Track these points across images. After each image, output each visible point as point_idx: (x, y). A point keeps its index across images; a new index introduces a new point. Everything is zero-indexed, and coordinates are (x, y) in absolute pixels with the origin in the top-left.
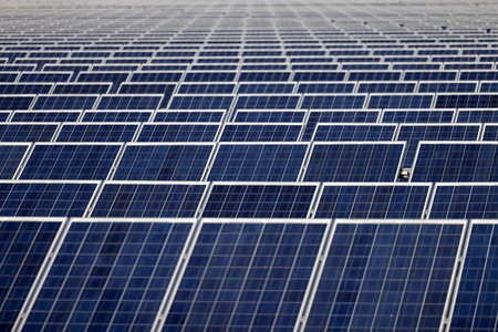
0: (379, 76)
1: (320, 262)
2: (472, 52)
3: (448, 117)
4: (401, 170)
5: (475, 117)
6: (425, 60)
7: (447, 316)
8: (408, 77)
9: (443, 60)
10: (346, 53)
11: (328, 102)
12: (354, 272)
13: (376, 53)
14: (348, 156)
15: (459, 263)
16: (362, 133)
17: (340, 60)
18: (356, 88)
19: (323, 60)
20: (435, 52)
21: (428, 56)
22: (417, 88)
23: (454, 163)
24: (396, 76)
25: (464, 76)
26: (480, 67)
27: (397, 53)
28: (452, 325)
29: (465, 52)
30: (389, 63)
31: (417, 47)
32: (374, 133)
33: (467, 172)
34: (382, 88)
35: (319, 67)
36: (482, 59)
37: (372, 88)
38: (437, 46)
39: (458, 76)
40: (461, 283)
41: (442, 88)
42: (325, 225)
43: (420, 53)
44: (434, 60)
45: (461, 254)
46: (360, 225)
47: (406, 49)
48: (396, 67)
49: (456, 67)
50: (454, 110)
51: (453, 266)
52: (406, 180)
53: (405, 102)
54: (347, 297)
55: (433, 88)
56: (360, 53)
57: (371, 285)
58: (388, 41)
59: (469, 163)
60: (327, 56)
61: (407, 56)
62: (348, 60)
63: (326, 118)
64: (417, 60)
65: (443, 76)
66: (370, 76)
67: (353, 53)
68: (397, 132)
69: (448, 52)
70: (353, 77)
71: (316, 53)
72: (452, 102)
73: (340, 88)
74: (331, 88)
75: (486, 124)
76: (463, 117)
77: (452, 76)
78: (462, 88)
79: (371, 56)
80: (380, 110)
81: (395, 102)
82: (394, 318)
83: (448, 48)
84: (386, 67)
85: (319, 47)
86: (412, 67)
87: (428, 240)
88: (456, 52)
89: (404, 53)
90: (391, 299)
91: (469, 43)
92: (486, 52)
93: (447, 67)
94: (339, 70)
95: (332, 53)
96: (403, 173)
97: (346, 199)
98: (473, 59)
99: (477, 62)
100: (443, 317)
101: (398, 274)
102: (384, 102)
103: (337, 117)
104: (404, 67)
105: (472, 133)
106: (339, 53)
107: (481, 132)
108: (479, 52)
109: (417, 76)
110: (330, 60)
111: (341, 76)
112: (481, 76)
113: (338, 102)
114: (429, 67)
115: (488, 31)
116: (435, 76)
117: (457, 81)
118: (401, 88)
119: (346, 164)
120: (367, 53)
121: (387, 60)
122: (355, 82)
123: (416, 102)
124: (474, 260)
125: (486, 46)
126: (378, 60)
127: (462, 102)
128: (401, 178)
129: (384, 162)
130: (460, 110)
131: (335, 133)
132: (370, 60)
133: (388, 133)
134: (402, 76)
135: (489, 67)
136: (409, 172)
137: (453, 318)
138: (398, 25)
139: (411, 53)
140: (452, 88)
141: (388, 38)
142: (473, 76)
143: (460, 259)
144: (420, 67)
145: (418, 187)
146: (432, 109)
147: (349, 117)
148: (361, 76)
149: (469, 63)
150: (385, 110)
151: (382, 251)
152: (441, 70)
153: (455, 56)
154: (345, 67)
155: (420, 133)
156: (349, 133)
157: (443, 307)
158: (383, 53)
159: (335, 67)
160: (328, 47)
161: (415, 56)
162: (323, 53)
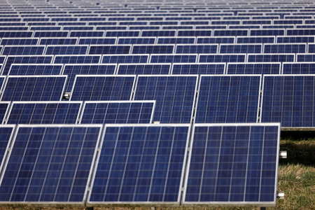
0: (54, 34)
1: (8, 152)
2: (115, 19)
3: (96, 59)
4: (64, 94)
5: (114, 60)
6: (84, 24)
7: (90, 186)
8: (73, 34)
9: (95, 24)
10: (34, 20)
11: (20, 51)
12: (30, 158)
13: (53, 20)
14: (30, 85)
15: (98, 152)
16: (40, 70)
17: (30, 24)
18: (39, 42)
19: (19, 24)
20: (91, 19)
21: (86, 22)
22: (78, 42)
23: (98, 89)
24: (65, 34)
25: (108, 34)
26: (119, 28)
27: (67, 19)
28: (92, 192)
29: (110, 19)
30: (61, 26)
31: (80, 16)
32: (49, 70)
33: (106, 94)
34: (55, 42)
35: (16, 29)
36: (121, 24)
37: (49, 42)
38: (92, 15)
39: (105, 34)
40: (99, 164)
41: (94, 41)
42: (12, 128)
43: (81, 19)
44: (90, 24)
45: (99, 146)
46: (34, 128)
47: (72, 17)
48: (65, 29)
49: (104, 28)
50: (100, 55)
51: (93, 154)
52: (68, 100)
53: (70, 51)
54: (25, 174)
55: (88, 42)
56: (43, 20)
57: (41, 166)
58: (61, 12)
59: (108, 89)
60: (21, 22)
61: (73, 22)
62: (35, 24)
63: (18, 60)
64: (79, 24)
65: (95, 34)
66: (48, 34)
67: (38, 20)
68: (63, 70)
69: (99, 19)
70: (37, 35)
71: (15, 20)
72: (100, 50)
73: (29, 42)
74: (22, 42)
75: (120, 64)
76: (106, 60)
77: (101, 34)
78: (106, 41)
79: (50, 22)
80: (53, 56)
81: (63, 51)
82: (56, 188)
83: (99, 17)
84: (59, 28)
85: (17, 16)
86: (76, 28)
87: (77, 137)
88: (104, 19)
89: (71, 19)
90: (54, 175)
91: (113, 14)
92: (123, 19)
93: (98, 28)
94: (28, 31)
95: (25, 20)
96: (66, 95)
97: (27, 112)
98: (115, 24)
99: (117, 26)
100: (87, 187)
101: (58, 159)
102: (56, 51)
103: (26, 60)
104: (70, 29)
105: (111, 70)
106: (29, 20)
107: (117, 69)
108: (119, 19)
109: (78, 34)
110: (24, 24)
111: (30, 34)
112: (120, 34)
113: (27, 51)
114: (86, 28)
115: (126, 6)
116: (90, 34)
117: (104, 37)
118: (68, 42)
119: (29, 89)
120: (47, 20)
121: (60, 24)
122: (38, 38)
123: (77, 50)
124: (107, 150)
125: (123, 15)
126: (54, 24)
127: (106, 50)
128: (64, 98)
129: (53, 88)
130: (104, 55)
131: (23, 70)
132: (49, 24)
133: (57, 70)
134: (69, 34)
135: (125, 28)
136: (69, 94)
137: (93, 187)
138: (68, 2)
139: (76, 19)
140: (100, 41)
141: (62, 10)
142: (114, 34)
143: (98, 149)
144: (81, 28)
145: (74, 104)
146: (87, 55)
147: (33, 60)
148: (43, 34)
149: (112, 26)
150: (56, 56)
151: (48, 145)
152: (94, 30)
153: (103, 22)
154: (32, 29)
155: (77, 70)
156: (32, 70)
157: (87, 180)
158: (58, 20)
159: (26, 29)
160: (22, 16)
161: (78, 21)
162: (19, 20)
